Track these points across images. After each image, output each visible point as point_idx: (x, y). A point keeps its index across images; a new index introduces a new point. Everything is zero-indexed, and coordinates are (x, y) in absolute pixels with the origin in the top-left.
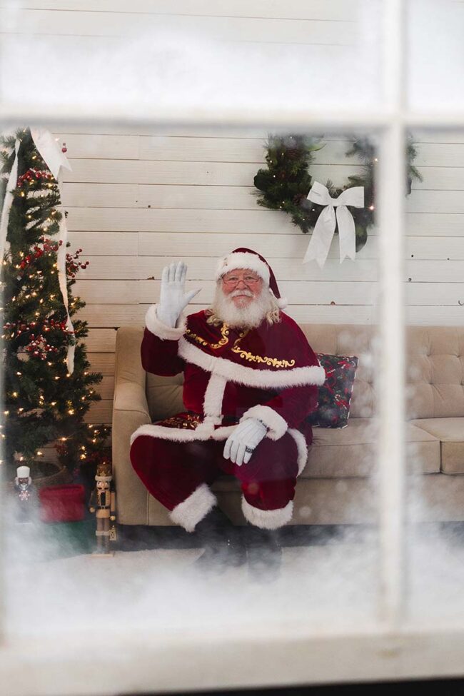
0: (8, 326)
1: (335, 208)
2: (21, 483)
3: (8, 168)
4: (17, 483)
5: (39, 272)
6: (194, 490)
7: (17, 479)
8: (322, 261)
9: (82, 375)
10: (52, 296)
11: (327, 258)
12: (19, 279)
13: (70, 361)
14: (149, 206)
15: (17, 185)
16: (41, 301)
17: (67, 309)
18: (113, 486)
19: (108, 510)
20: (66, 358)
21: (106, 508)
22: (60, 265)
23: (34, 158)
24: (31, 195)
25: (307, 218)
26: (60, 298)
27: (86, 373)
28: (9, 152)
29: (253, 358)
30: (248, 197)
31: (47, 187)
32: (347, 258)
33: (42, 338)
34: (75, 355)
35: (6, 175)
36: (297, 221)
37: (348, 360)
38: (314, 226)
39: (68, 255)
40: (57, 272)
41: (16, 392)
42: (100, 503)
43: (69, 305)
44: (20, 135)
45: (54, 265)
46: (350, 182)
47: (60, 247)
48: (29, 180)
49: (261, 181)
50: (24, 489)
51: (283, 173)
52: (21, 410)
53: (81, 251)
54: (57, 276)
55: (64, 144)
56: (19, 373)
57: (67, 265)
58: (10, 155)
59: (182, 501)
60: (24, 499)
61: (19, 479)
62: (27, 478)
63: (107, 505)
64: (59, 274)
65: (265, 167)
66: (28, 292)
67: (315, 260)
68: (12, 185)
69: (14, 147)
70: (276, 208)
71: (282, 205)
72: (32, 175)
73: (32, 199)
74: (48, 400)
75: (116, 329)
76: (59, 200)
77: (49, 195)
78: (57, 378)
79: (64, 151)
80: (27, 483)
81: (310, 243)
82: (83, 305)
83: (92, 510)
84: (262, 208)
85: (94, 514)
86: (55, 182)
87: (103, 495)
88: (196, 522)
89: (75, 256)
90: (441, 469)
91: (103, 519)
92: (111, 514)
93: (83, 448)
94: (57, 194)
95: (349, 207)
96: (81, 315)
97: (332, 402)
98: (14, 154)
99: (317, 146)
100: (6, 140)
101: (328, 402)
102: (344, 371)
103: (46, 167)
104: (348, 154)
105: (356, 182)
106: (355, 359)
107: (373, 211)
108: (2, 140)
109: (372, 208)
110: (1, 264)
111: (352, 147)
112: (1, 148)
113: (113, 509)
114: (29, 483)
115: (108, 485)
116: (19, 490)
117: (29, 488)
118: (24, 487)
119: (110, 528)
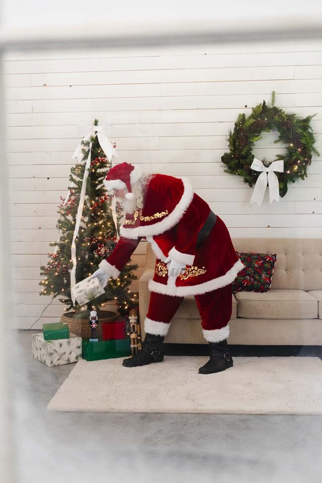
0: (87, 239)
1: (267, 173)
3: (85, 158)
4: (91, 319)
5: (102, 211)
7: (90, 317)
8: (260, 203)
10: (109, 224)
11: (263, 201)
12: (93, 214)
15: (91, 166)
16: (103, 226)
17: (117, 230)
18: (138, 322)
21: (136, 333)
22: (113, 207)
23: (99, 151)
24: (99, 171)
25: (251, 178)
26: (113, 224)
28: (86, 149)
30: (220, 167)
31: (106, 167)
32: (274, 201)
36: (246, 181)
37: (270, 256)
40: (111, 211)
42: (132, 330)
44: (92, 139)
45: (110, 208)
46: (277, 158)
48: (96, 163)
49: (225, 159)
51: (237, 154)
54: (112, 213)
55: (115, 143)
56: (92, 264)
57: (117, 207)
58: (87, 150)
60: (94, 327)
61: (92, 317)
62: (95, 317)
63: (135, 331)
65: (228, 151)
67: (256, 202)
68: (88, 166)
69: (89, 146)
70: (235, 174)
71: (237, 172)
72: (98, 160)
73: (99, 173)
79: (115, 147)
80: (95, 319)
81: (254, 192)
83: (128, 334)
84: (227, 174)
85: (129, 336)
86: (110, 163)
87: (134, 326)
90: (318, 316)
91: (134, 339)
92: (138, 336)
93: (125, 303)
95: (275, 172)
97: (261, 278)
98: (89, 150)
99: (257, 138)
100: (85, 143)
101: (259, 279)
102: (268, 262)
103: (105, 156)
104: (275, 142)
105: (280, 158)
106: (275, 255)
107: (289, 174)
108: (83, 142)
109: (288, 172)
110: (82, 207)
111: (278, 138)
112: (82, 147)
113: (139, 334)
114: (97, 319)
115: (135, 321)
116: (91, 323)
117: (97, 322)
118: (94, 321)
119: (138, 343)
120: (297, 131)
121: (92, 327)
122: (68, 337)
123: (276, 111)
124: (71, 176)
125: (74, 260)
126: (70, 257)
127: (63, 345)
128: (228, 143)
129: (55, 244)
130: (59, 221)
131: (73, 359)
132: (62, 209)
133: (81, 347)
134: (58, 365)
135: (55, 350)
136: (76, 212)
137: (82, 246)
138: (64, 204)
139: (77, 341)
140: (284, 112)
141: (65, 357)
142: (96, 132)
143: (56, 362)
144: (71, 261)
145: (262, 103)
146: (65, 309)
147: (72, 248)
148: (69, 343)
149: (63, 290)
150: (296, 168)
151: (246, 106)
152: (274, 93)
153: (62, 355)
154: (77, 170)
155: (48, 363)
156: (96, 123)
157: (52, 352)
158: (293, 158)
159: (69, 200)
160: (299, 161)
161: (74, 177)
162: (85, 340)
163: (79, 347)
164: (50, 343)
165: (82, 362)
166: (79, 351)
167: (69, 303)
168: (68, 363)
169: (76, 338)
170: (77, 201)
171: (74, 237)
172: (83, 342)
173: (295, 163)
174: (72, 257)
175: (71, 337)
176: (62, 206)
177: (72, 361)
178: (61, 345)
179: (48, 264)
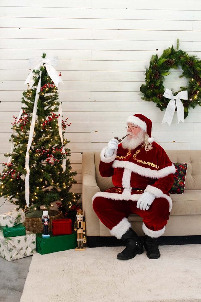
0: (38, 150)
1: (175, 100)
2: (44, 218)
3: (36, 84)
4: (43, 218)
5: (50, 127)
6: (121, 220)
7: (43, 216)
8: (170, 123)
9: (69, 171)
10: (56, 138)
11: (172, 122)
12: (42, 131)
13: (64, 166)
14: (95, 101)
15: (41, 90)
16: (52, 140)
17: (62, 143)
18: (84, 219)
19: (82, 230)
20: (62, 164)
21: (82, 229)
22: (59, 124)
23: (48, 79)
24: (46, 95)
25: (163, 104)
26: (59, 138)
27: (70, 171)
28: (37, 76)
29: (142, 162)
30: (138, 96)
31: (53, 92)
32: (181, 122)
33: (52, 156)
34: (66, 163)
35: (35, 87)
36: (159, 106)
37: (183, 165)
38: (166, 108)
39: (62, 121)
40: (58, 127)
41: (42, 179)
42: (79, 227)
43: (63, 142)
44: (42, 69)
45: (57, 125)
46: (181, 89)
47: (59, 117)
48: (45, 88)
49: (143, 89)
50: (46, 221)
51: (153, 85)
52: (44, 187)
53: (68, 119)
54: (58, 129)
55: (60, 73)
56: (43, 171)
57: (62, 125)
58: (37, 78)
59: (116, 225)
60: (46, 225)
61: (44, 216)
62: (47, 216)
63: (82, 227)
64: (59, 128)
65: (145, 83)
66: (46, 136)
67: (167, 122)
68: (38, 90)
69: (39, 74)
70: (149, 101)
71: (152, 99)
72: (47, 86)
73: (47, 97)
74: (55, 182)
75: (82, 153)
76: (58, 98)
77: (54, 95)
78: (59, 173)
79: (60, 75)
80: (47, 218)
81: (165, 115)
82: (69, 142)
83: (75, 230)
84: (144, 101)
86: (56, 89)
87: (80, 223)
88: (122, 234)
89: (65, 121)
91: (80, 234)
92: (84, 231)
93: (70, 203)
94: (58, 95)
95: (181, 100)
96: (68, 146)
97: (177, 183)
98: (39, 77)
99: (167, 74)
100: (36, 71)
101: (176, 183)
102: (182, 169)
103: (53, 83)
104: (180, 77)
105: (183, 89)
106: (186, 164)
107: (191, 101)
108: (34, 71)
109: (191, 100)
110: (34, 124)
111: (181, 74)
112: (34, 75)
113: (84, 229)
114: (48, 218)
115: (82, 219)
116: (43, 221)
117: (48, 220)
118: (46, 220)
119: (83, 237)
120: (197, 69)
121: (44, 225)
122: (25, 234)
123: (181, 53)
124: (23, 98)
125: (27, 168)
126: (24, 165)
127: (21, 242)
128: (145, 77)
129: (10, 155)
130: (13, 136)
131: (29, 253)
132: (15, 126)
133: (36, 242)
134: (17, 259)
135: (14, 247)
136: (29, 128)
137: (35, 156)
138: (17, 122)
139: (32, 237)
140: (188, 54)
141: (22, 252)
142: (44, 64)
143: (15, 257)
144: (25, 169)
145: (171, 47)
146: (16, 209)
147: (26, 158)
148: (26, 239)
149: (18, 193)
150: (196, 97)
151: (157, 49)
152: (178, 41)
153: (20, 250)
154: (28, 94)
155: (8, 258)
156: (44, 56)
157: (12, 248)
158: (194, 89)
159: (21, 119)
160: (198, 92)
161: (26, 99)
162: (39, 236)
163: (33, 243)
164: (10, 240)
165: (37, 255)
166: (34, 246)
167: (18, 203)
168: (24, 256)
169: (32, 235)
170: (29, 119)
171: (28, 149)
172: (37, 238)
173: (195, 93)
174: (26, 166)
175: (27, 234)
176: (15, 123)
177: (28, 255)
178: (19, 241)
179: (3, 172)
